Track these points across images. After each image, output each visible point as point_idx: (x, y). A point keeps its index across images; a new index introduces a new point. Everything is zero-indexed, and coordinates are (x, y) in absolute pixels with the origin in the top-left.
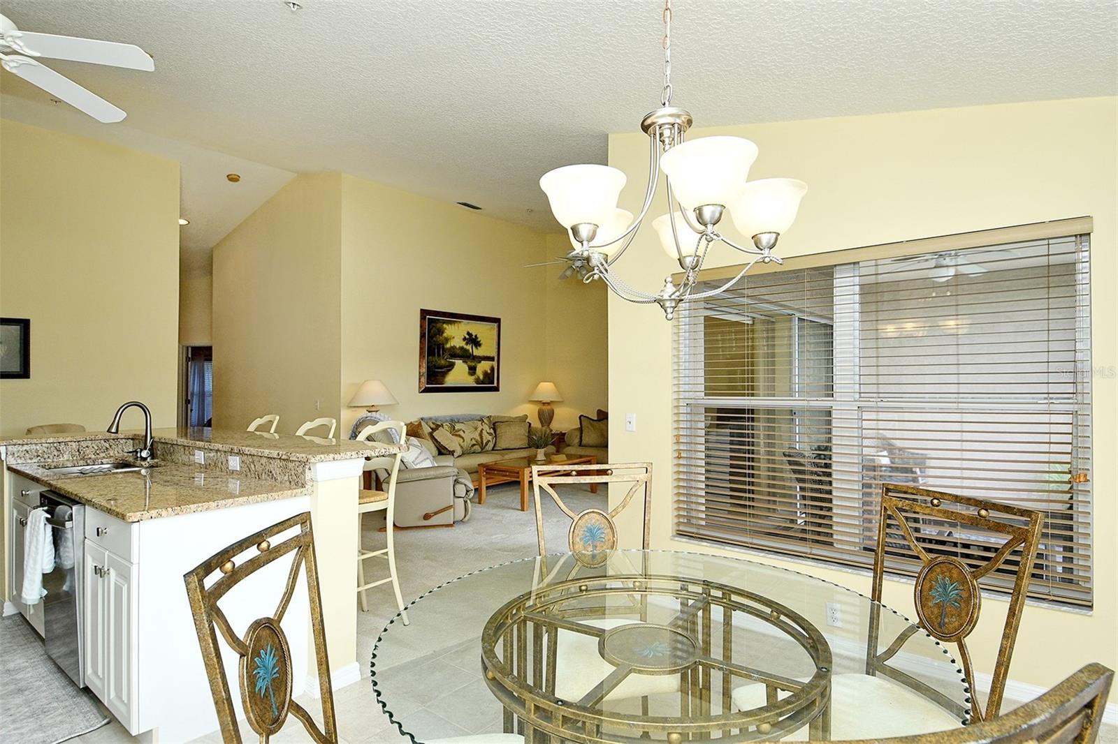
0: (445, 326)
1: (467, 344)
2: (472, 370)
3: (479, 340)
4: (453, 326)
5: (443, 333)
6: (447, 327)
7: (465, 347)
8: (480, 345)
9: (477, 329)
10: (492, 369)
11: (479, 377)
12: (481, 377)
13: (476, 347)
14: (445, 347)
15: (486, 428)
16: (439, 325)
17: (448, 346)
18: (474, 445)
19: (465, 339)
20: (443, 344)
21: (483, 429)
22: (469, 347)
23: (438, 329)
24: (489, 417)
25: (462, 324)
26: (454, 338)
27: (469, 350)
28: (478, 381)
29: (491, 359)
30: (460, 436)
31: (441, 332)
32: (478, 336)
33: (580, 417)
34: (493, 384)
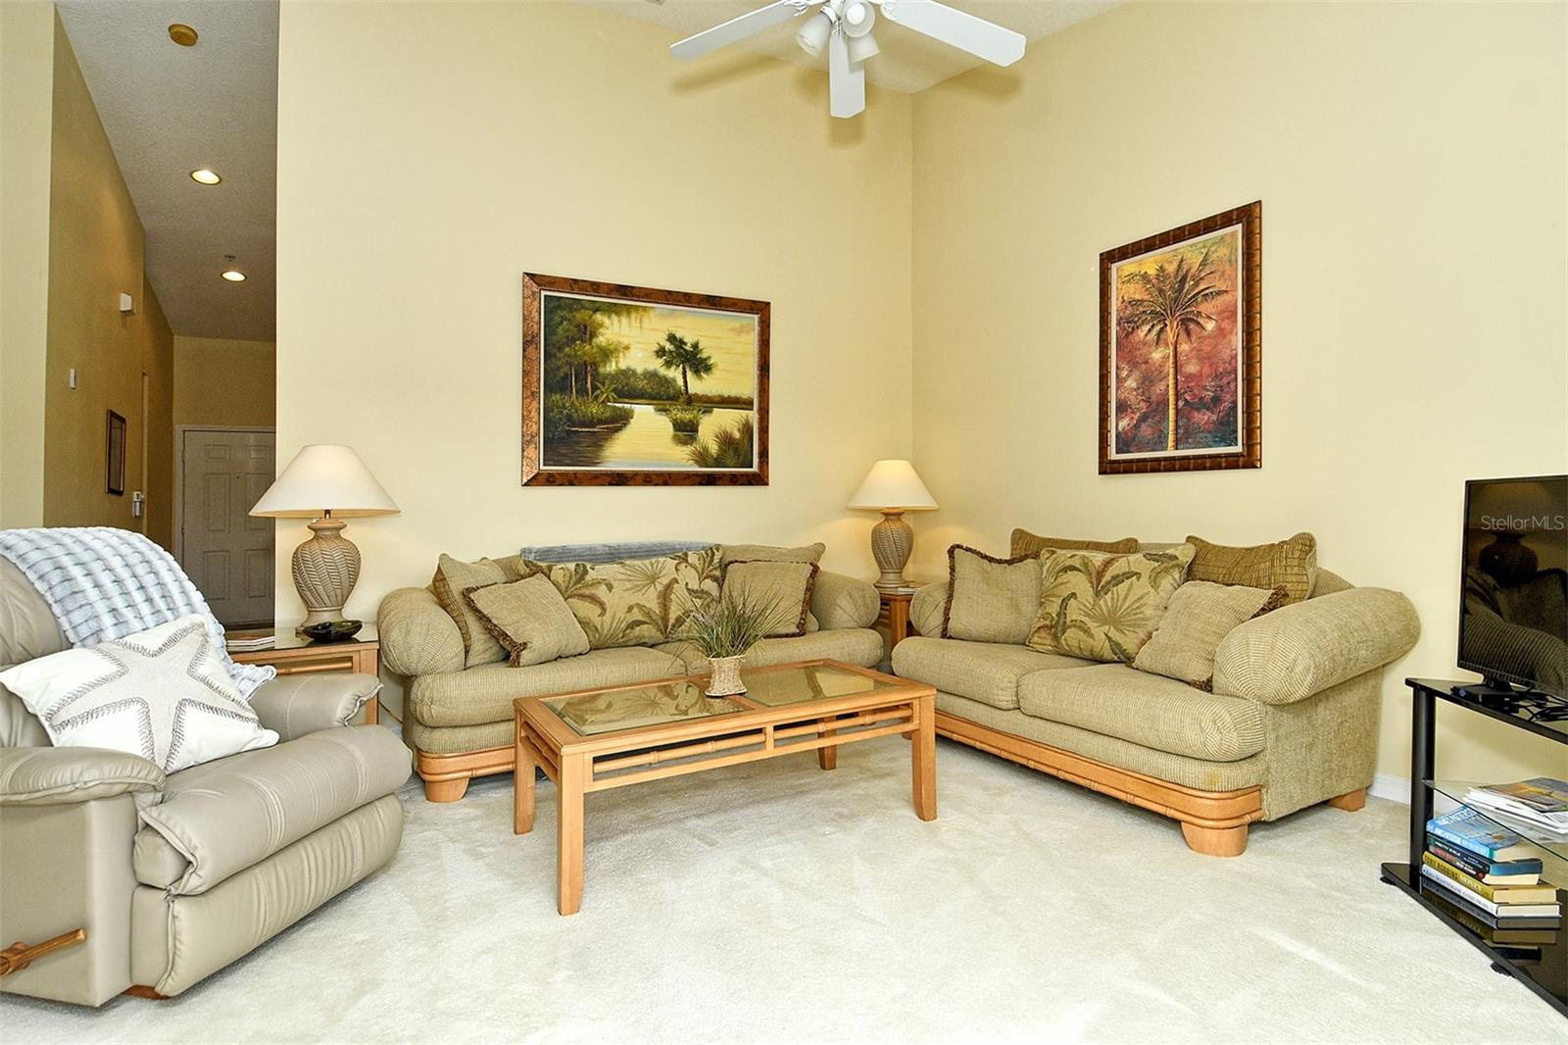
0: (598, 317)
1: (668, 364)
2: (686, 431)
3: (704, 355)
4: (624, 320)
5: (593, 335)
6: (606, 320)
7: (663, 371)
8: (708, 369)
9: (693, 327)
10: (747, 429)
11: (705, 449)
12: (714, 448)
13: (697, 372)
14: (601, 370)
15: (689, 577)
16: (581, 316)
17: (611, 368)
18: (638, 623)
19: (661, 352)
20: (595, 365)
21: (675, 581)
22: (675, 374)
23: (578, 326)
24: (710, 551)
25: (652, 313)
26: (627, 348)
27: (674, 380)
28: (702, 458)
29: (746, 404)
30: (594, 599)
31: (587, 332)
32: (701, 346)
33: (951, 552)
34: (752, 467)
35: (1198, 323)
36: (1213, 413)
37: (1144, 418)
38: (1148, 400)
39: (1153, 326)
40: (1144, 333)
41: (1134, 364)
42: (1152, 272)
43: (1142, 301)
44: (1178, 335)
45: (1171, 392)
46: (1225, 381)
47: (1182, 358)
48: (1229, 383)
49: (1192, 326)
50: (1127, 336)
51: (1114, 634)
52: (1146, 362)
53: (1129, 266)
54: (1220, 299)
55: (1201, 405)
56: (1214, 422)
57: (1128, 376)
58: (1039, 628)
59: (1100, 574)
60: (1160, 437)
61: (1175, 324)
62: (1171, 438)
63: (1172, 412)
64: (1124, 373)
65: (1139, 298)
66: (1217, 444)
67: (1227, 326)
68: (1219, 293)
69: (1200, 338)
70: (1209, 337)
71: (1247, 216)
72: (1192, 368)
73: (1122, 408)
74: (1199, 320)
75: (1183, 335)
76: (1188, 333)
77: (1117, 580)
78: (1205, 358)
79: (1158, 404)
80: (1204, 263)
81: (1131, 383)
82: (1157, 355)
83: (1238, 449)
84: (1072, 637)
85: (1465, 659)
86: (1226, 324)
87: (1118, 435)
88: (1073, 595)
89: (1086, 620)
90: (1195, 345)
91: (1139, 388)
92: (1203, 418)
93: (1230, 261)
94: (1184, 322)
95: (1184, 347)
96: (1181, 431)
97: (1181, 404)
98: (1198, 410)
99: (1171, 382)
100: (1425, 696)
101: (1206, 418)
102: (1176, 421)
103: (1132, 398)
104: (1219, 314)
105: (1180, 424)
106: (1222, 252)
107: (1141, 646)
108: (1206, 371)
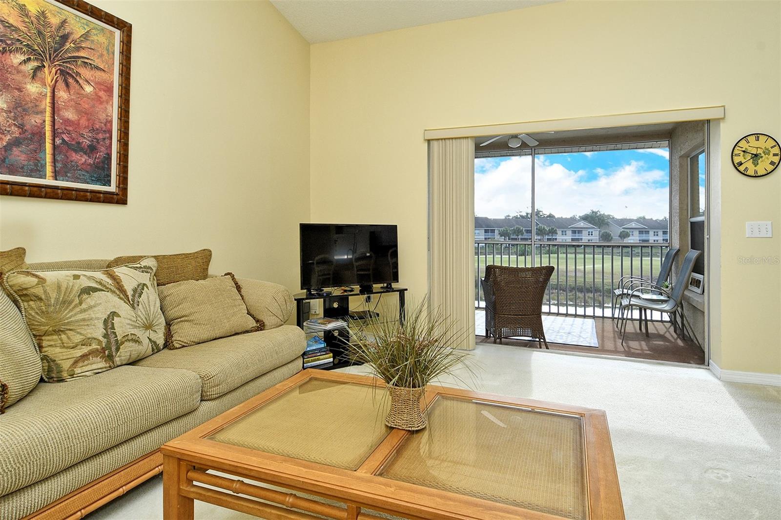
35: (77, 82)
36: (89, 157)
37: (16, 143)
38: (21, 127)
39: (29, 59)
40: (19, 61)
43: (17, 30)
44: (56, 81)
45: (48, 129)
46: (100, 136)
47: (60, 103)
48: (104, 139)
49: (70, 80)
52: (20, 90)
55: (78, 148)
56: (90, 165)
59: (121, 290)
60: (36, 165)
61: (54, 70)
62: (49, 169)
63: (49, 147)
65: (15, 24)
66: (93, 182)
67: (104, 97)
68: (97, 68)
69: (78, 94)
70: (87, 96)
71: (126, 30)
72: (69, 115)
74: (78, 78)
75: (61, 85)
76: (67, 85)
79: (33, 134)
80: (86, 36)
82: (33, 88)
83: (113, 188)
86: (102, 94)
90: (73, 97)
91: (11, 112)
92: (81, 159)
93: (108, 50)
94: (64, 74)
95: (62, 94)
96: (59, 165)
97: (58, 141)
98: (76, 151)
99: (48, 119)
101: (83, 160)
102: (54, 155)
104: (96, 83)
105: (58, 158)
106: (101, 39)
107: (168, 335)
108: (83, 122)
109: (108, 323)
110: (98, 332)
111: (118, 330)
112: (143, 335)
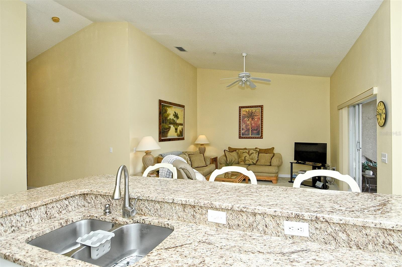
1: (175, 117)
2: (176, 130)
3: (178, 115)
4: (170, 109)
5: (167, 112)
6: (168, 109)
8: (178, 118)
9: (177, 110)
12: (179, 133)
16: (165, 108)
17: (169, 118)
19: (174, 115)
20: (167, 117)
22: (175, 119)
23: (165, 110)
25: (173, 108)
26: (170, 114)
27: (175, 121)
29: (182, 125)
33: (224, 151)
34: (183, 136)
37: (246, 131)
38: (247, 128)
40: (246, 119)
41: (245, 123)
42: (247, 111)
43: (246, 115)
45: (250, 128)
46: (258, 127)
47: (252, 123)
49: (253, 119)
50: (244, 119)
51: (253, 161)
52: (246, 123)
53: (244, 109)
54: (258, 116)
57: (244, 125)
58: (241, 161)
59: (249, 153)
60: (248, 134)
62: (250, 134)
63: (250, 131)
64: (243, 124)
66: (257, 135)
68: (257, 116)
70: (256, 121)
71: (261, 107)
72: (253, 125)
73: (243, 129)
75: (252, 120)
76: (253, 120)
77: (252, 154)
78: (255, 124)
79: (248, 129)
80: (255, 111)
81: (244, 126)
82: (248, 122)
83: (260, 136)
84: (247, 162)
85: (295, 160)
86: (258, 120)
87: (242, 133)
88: (246, 156)
89: (249, 159)
90: (254, 122)
92: (255, 132)
93: (259, 112)
94: (252, 119)
95: (252, 122)
97: (252, 130)
98: (254, 130)
99: (250, 126)
100: (292, 163)
102: (251, 132)
103: (244, 128)
104: (257, 118)
105: (252, 132)
106: (258, 110)
107: (256, 162)
108: (255, 125)
109: (245, 157)
110: (243, 158)
111: (246, 158)
112: (251, 161)
